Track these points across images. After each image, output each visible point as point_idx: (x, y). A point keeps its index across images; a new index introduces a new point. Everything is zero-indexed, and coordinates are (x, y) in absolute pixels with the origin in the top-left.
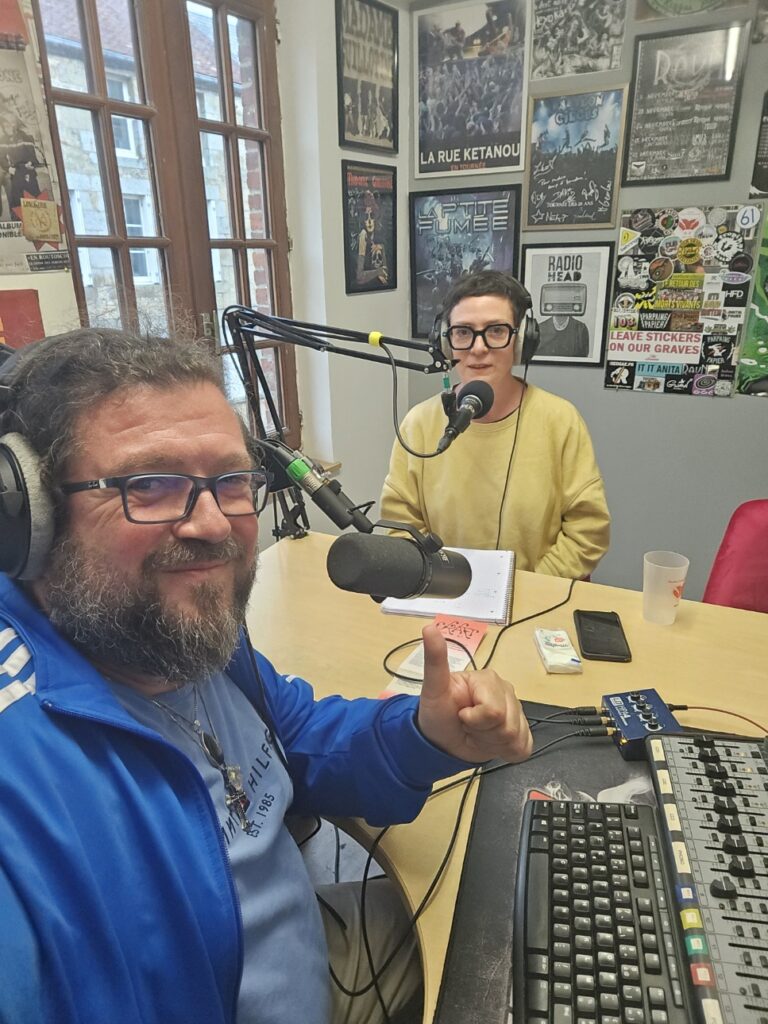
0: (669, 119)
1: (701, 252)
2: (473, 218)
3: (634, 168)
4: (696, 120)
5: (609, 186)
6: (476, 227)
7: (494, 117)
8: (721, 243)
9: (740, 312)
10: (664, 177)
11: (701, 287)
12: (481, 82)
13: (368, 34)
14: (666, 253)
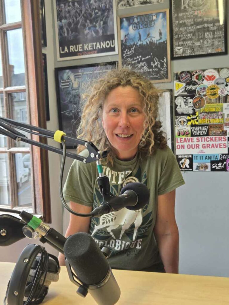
0: (192, 25)
1: (219, 92)
3: (176, 50)
4: (206, 25)
5: (165, 60)
7: (99, 28)
10: (193, 54)
11: (222, 111)
12: (91, 10)
14: (201, 94)
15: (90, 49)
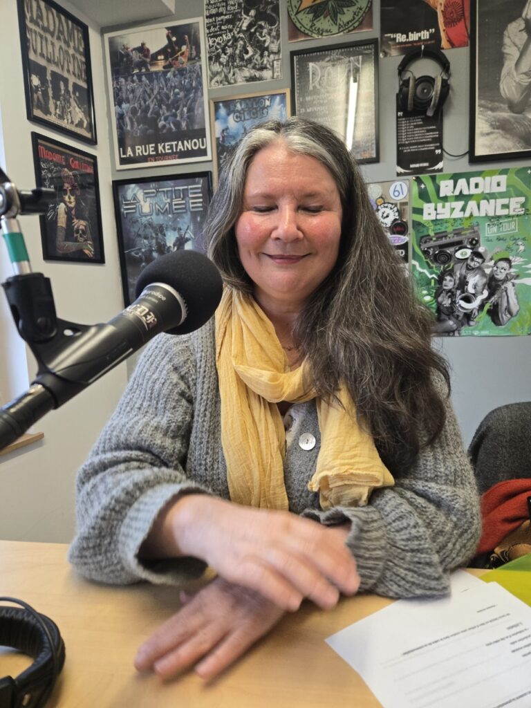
2: (172, 201)
6: (176, 209)
7: (182, 117)
8: (380, 213)
12: (167, 89)
13: (56, 34)
15: (167, 151)
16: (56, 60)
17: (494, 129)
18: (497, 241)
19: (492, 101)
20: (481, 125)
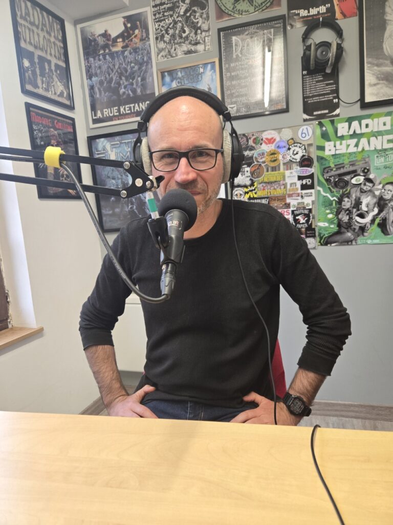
1: (280, 157)
2: (131, 150)
3: (229, 109)
7: (137, 85)
8: (291, 151)
9: (311, 193)
10: (249, 113)
11: (284, 180)
12: (125, 64)
13: (40, 27)
14: (259, 160)
15: (127, 112)
16: (41, 47)
17: (379, 80)
18: (384, 169)
19: (378, 58)
20: (369, 78)
